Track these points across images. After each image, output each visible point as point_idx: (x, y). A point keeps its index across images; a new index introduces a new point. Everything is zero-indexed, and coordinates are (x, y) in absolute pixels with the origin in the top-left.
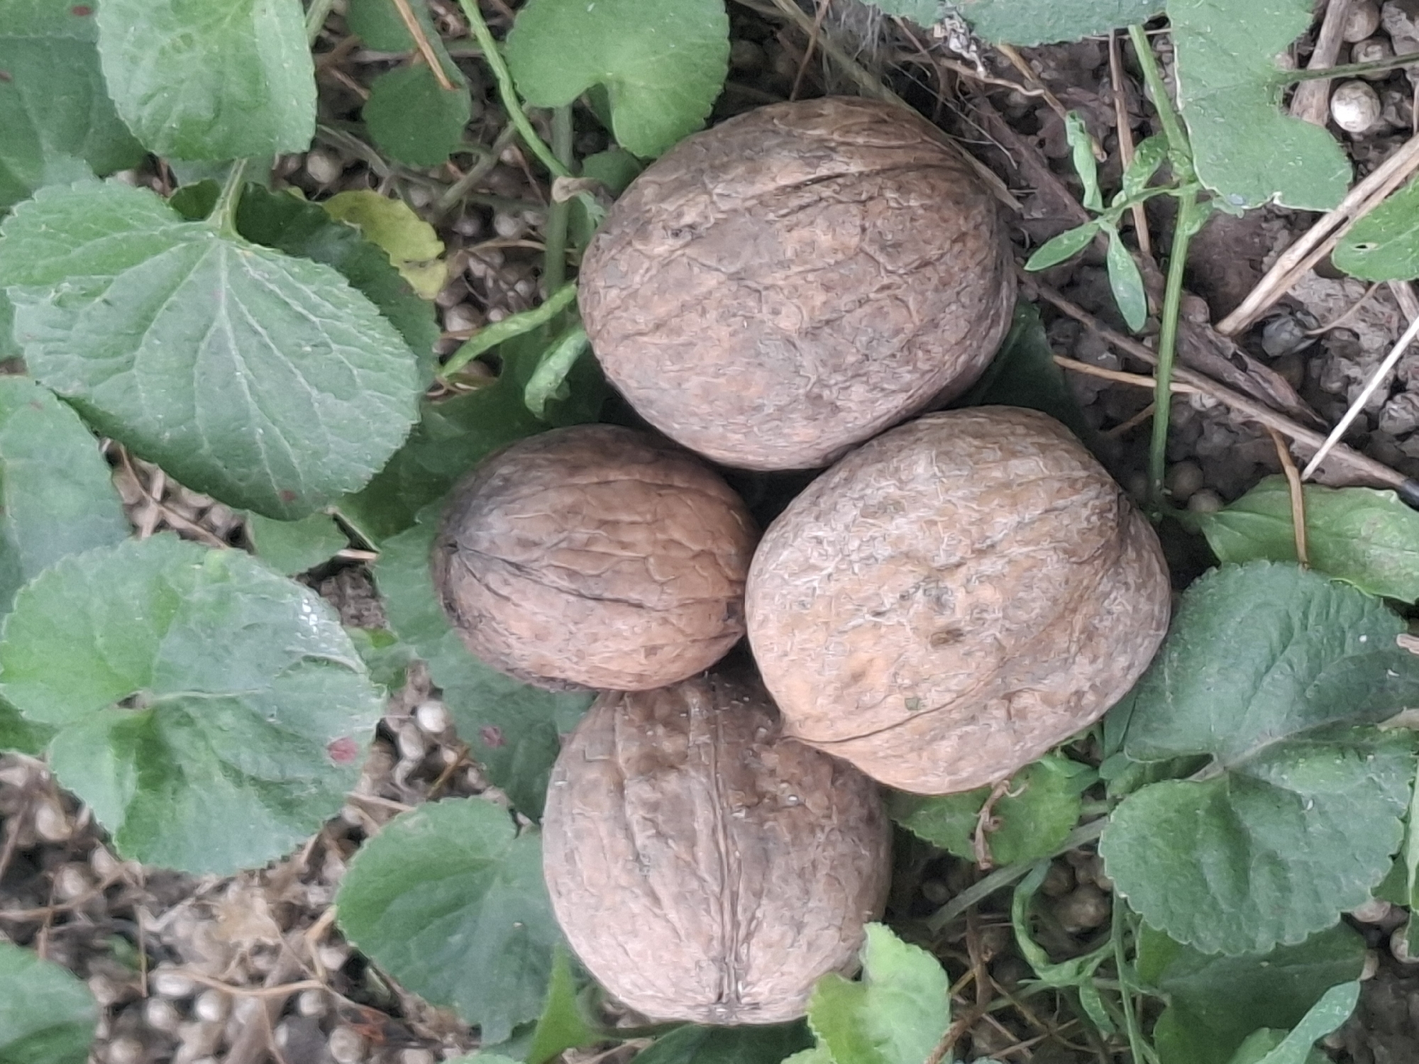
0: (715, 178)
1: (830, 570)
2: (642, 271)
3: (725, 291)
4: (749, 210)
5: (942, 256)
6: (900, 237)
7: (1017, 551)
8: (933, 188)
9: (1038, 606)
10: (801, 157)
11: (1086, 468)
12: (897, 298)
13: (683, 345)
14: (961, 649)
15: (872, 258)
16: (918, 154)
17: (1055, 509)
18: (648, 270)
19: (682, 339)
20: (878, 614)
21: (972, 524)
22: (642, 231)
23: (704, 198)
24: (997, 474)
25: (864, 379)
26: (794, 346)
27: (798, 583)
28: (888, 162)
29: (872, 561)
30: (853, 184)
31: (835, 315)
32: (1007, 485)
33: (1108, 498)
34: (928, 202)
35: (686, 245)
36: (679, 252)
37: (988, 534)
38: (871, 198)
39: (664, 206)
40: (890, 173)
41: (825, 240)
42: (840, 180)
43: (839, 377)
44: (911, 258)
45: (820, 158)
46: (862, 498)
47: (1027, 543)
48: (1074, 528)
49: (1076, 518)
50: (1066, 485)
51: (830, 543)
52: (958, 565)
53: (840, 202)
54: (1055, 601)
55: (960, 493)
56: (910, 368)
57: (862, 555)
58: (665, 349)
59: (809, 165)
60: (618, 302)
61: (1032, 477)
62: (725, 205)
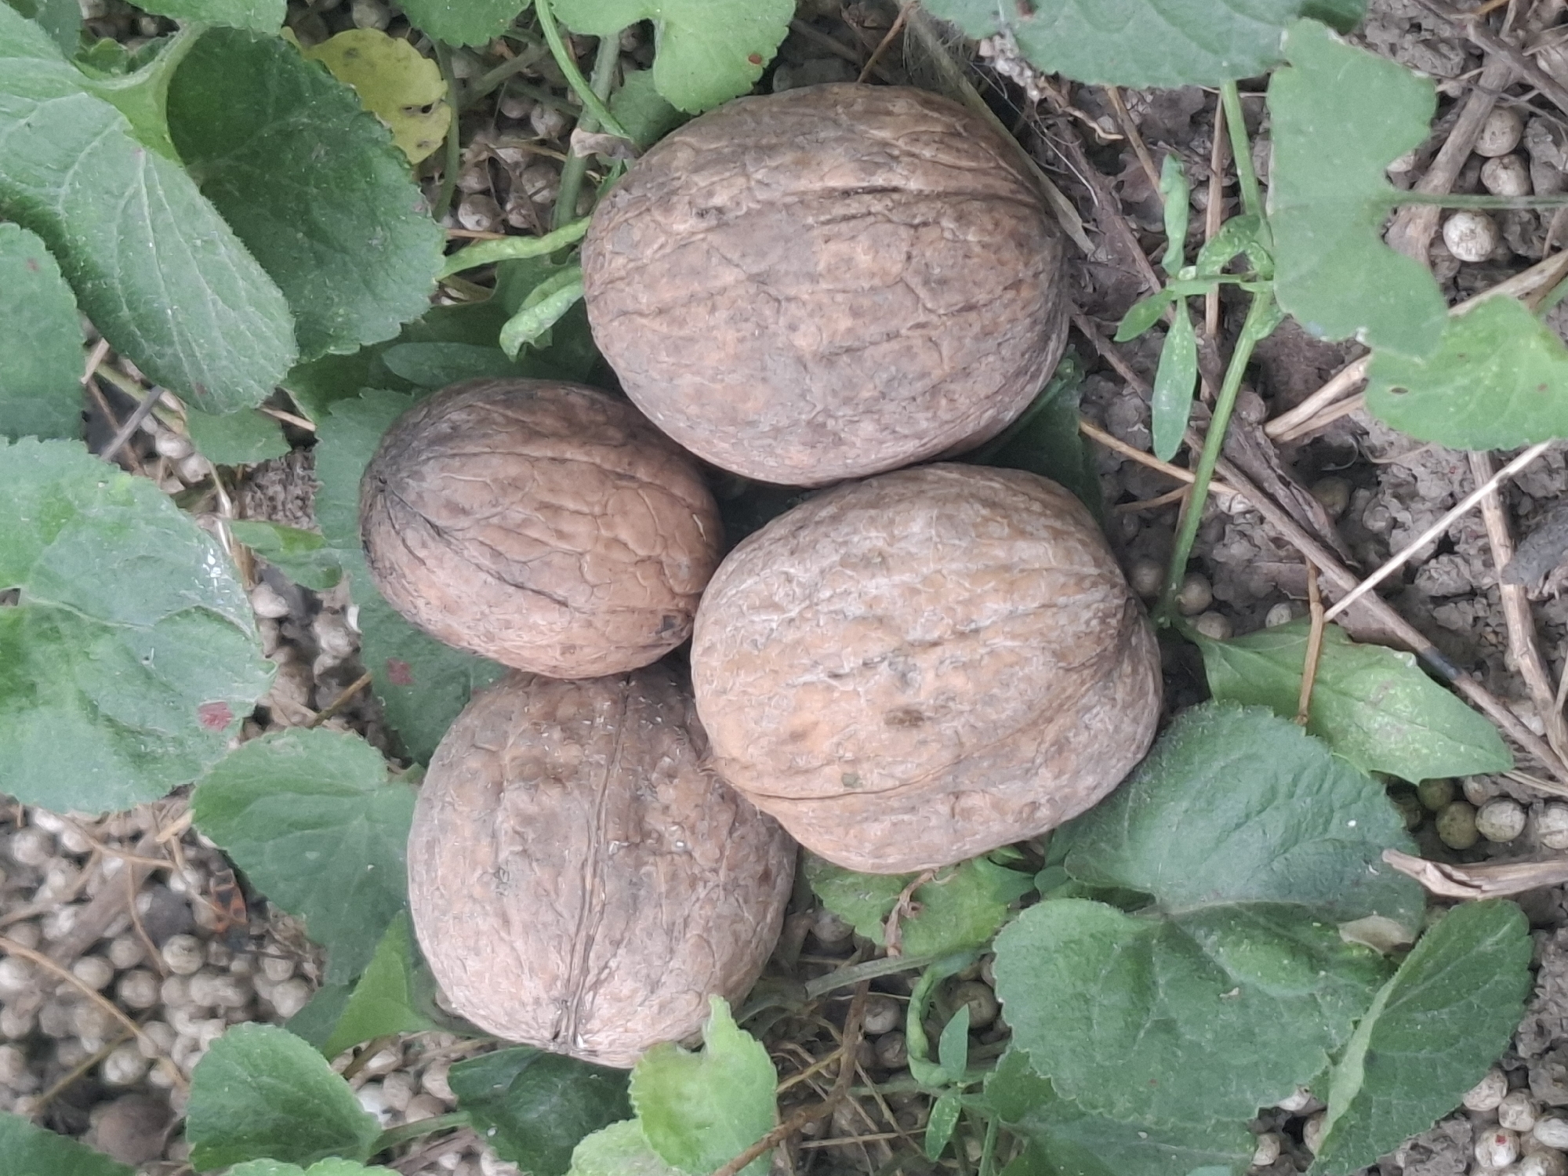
0: (758, 160)
1: (793, 614)
2: (656, 246)
3: (741, 291)
4: (787, 206)
5: (991, 302)
6: (949, 273)
7: (1001, 642)
8: (997, 224)
9: (1010, 708)
10: (859, 160)
11: (1098, 563)
12: (930, 340)
13: (681, 338)
14: (916, 735)
15: (913, 291)
16: (990, 180)
17: (1055, 605)
18: (662, 247)
19: (686, 332)
20: (836, 676)
21: (959, 602)
22: (666, 203)
23: (741, 181)
24: (1000, 553)
25: (876, 417)
26: (805, 367)
27: (756, 618)
28: (953, 185)
29: (841, 617)
30: (907, 204)
31: (857, 344)
32: (1007, 568)
33: (1117, 602)
34: (987, 239)
35: (708, 230)
36: (701, 236)
37: (974, 617)
38: (925, 224)
39: (696, 178)
40: (954, 199)
41: (864, 259)
42: (896, 196)
43: (847, 411)
44: (956, 298)
45: (878, 165)
46: (845, 543)
47: (1014, 636)
48: (1070, 630)
49: (1075, 618)
50: (1072, 581)
51: (800, 584)
52: (935, 644)
53: (890, 221)
54: (1030, 707)
55: (954, 566)
56: (930, 415)
57: (832, 608)
58: (665, 338)
59: (863, 170)
60: (623, 273)
61: (1037, 566)
62: (763, 195)
